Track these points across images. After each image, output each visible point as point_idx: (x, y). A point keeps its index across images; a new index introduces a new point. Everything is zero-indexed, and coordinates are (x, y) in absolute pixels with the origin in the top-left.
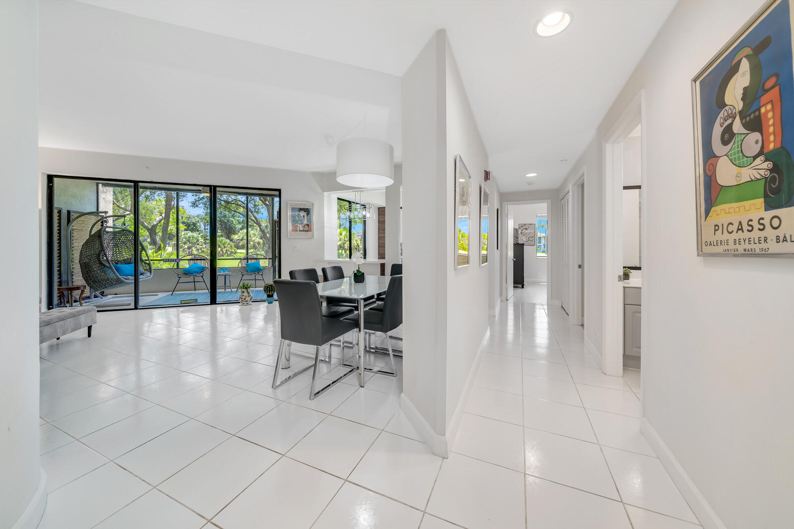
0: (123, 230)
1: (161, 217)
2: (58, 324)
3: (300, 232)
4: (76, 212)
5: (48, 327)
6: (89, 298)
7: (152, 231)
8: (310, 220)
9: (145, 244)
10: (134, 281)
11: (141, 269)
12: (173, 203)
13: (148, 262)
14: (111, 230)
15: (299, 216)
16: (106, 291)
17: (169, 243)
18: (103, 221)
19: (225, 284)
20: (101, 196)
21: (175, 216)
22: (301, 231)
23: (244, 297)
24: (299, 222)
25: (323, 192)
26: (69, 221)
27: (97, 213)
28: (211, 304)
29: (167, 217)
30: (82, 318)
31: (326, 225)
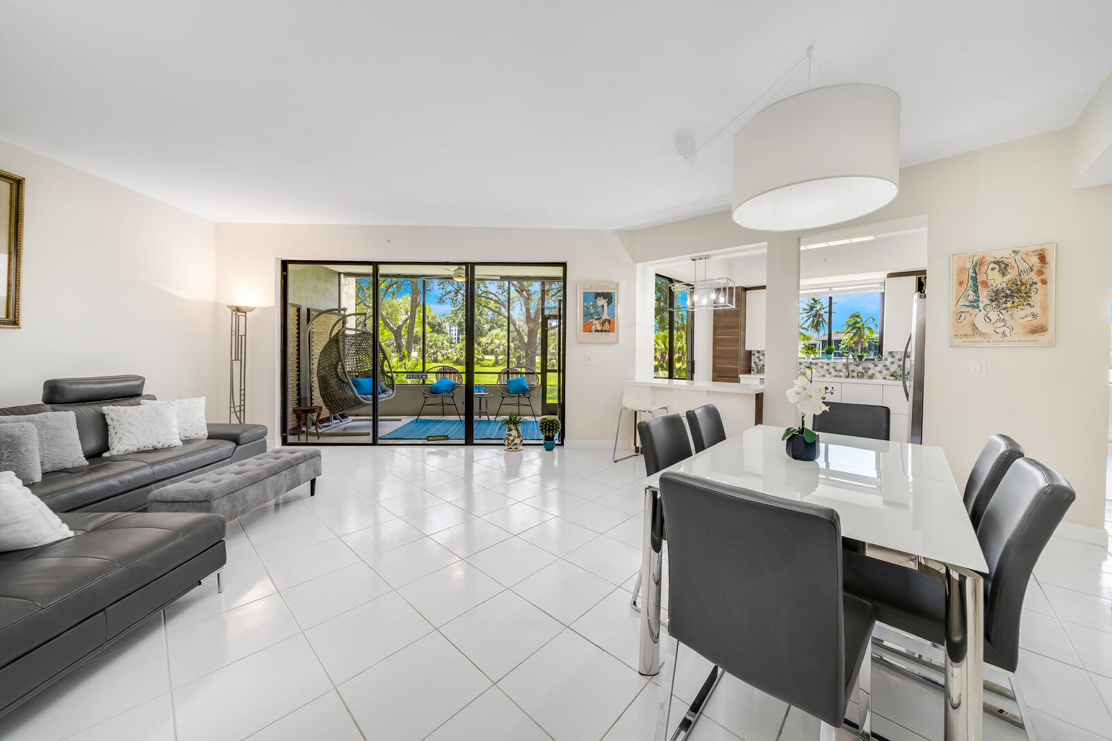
0: (364, 333)
1: (406, 316)
2: (268, 481)
3: (597, 333)
4: (315, 310)
5: (254, 486)
6: (328, 420)
7: (397, 334)
8: (612, 313)
9: (388, 350)
10: (371, 402)
11: (382, 383)
12: (419, 298)
13: (389, 374)
14: (354, 332)
15: (595, 306)
16: (346, 412)
17: (414, 348)
18: (344, 320)
19: (480, 409)
20: (344, 289)
21: (421, 314)
22: (598, 331)
23: (511, 438)
24: (596, 317)
25: (635, 261)
26: (308, 320)
27: (339, 310)
28: (466, 444)
29: (412, 317)
30: (302, 467)
31: (638, 320)
